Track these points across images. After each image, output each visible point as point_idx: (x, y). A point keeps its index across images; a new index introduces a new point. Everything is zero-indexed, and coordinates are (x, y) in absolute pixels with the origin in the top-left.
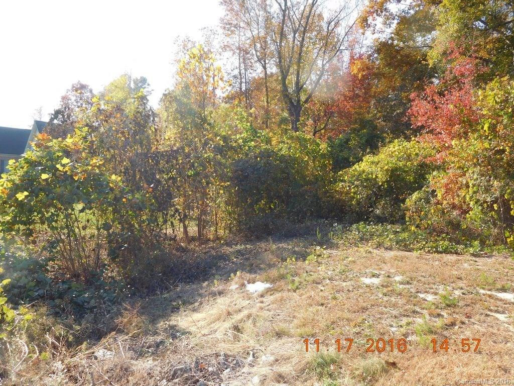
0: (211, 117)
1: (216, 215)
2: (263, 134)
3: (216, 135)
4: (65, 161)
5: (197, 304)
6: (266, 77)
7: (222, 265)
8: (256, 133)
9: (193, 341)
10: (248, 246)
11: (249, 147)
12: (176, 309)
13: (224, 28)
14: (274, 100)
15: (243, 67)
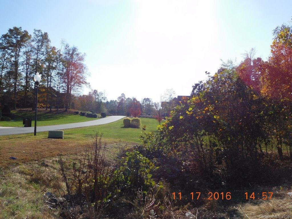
4: (190, 109)
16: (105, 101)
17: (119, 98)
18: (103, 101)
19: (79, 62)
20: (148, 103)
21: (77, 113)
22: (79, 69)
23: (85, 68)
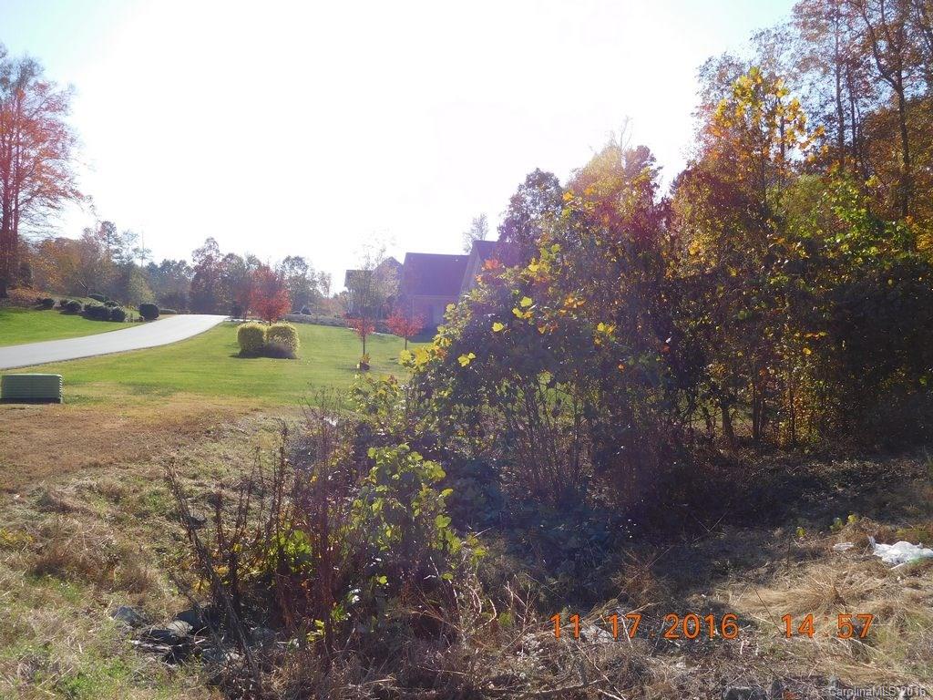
0: (780, 205)
1: (792, 397)
2: (898, 228)
3: (792, 239)
4: (526, 302)
5: (763, 570)
6: (902, 108)
7: (811, 498)
8: (882, 227)
9: (762, 644)
10: (868, 463)
11: (865, 258)
12: (721, 574)
13: (805, 24)
14: (922, 153)
15: (848, 95)
16: (145, 263)
17: (198, 252)
18: (138, 262)
19: (48, 115)
20: (300, 272)
21: (47, 304)
22: (47, 144)
23: (72, 140)
